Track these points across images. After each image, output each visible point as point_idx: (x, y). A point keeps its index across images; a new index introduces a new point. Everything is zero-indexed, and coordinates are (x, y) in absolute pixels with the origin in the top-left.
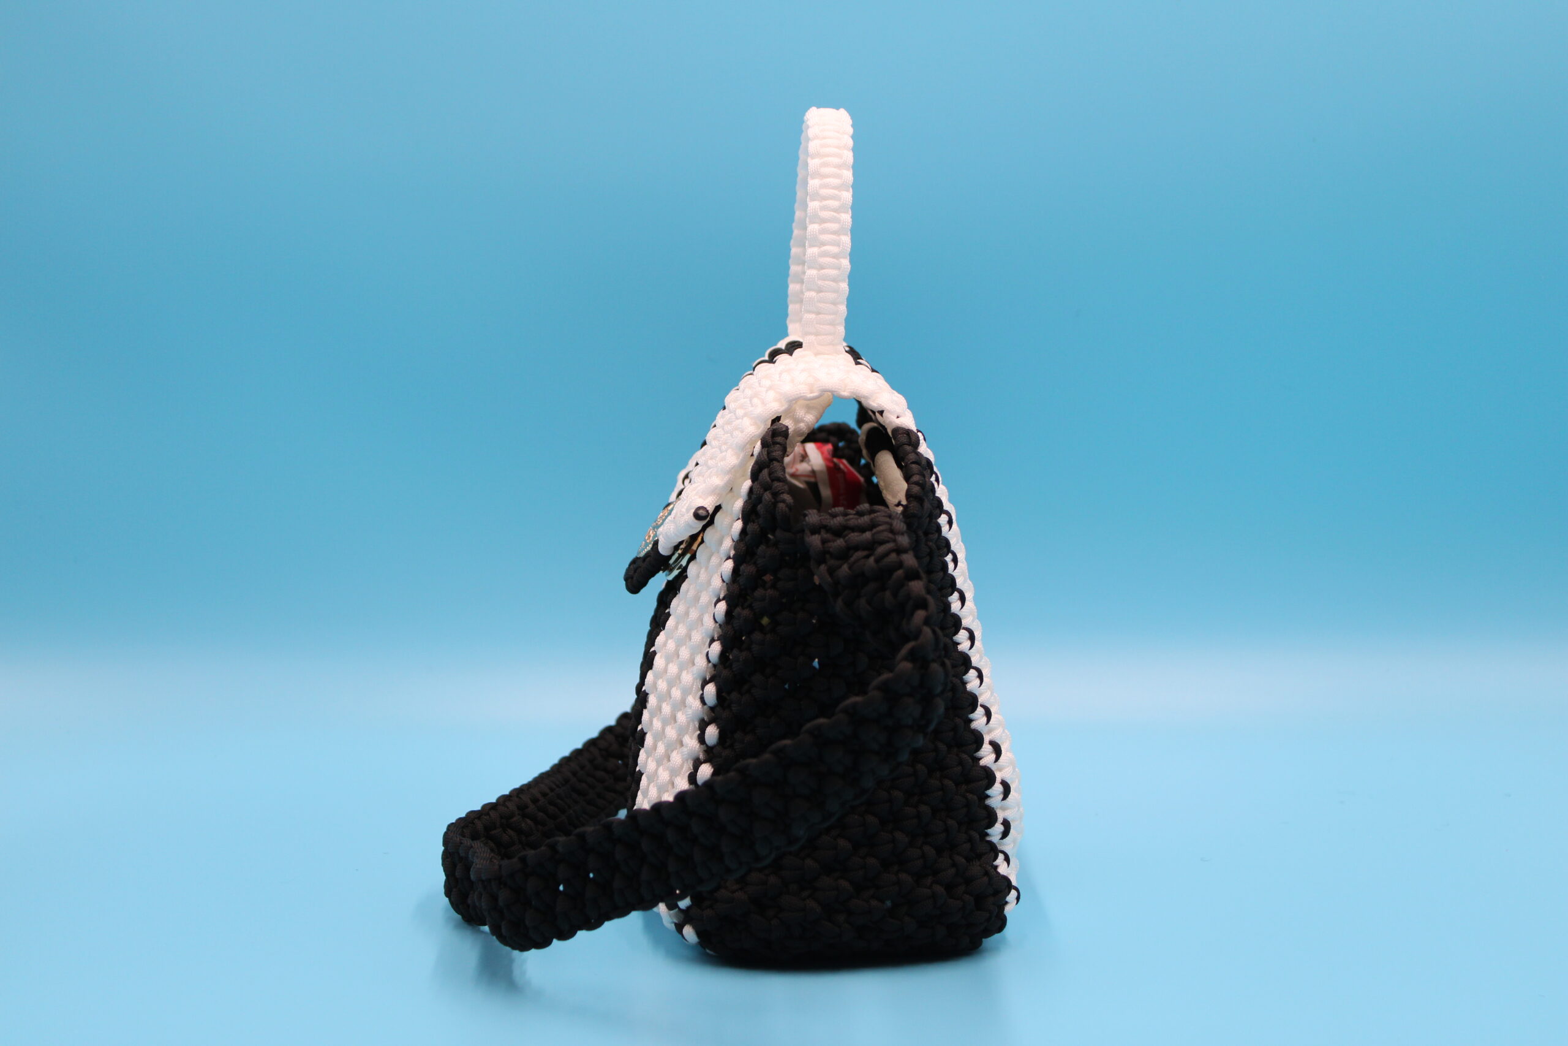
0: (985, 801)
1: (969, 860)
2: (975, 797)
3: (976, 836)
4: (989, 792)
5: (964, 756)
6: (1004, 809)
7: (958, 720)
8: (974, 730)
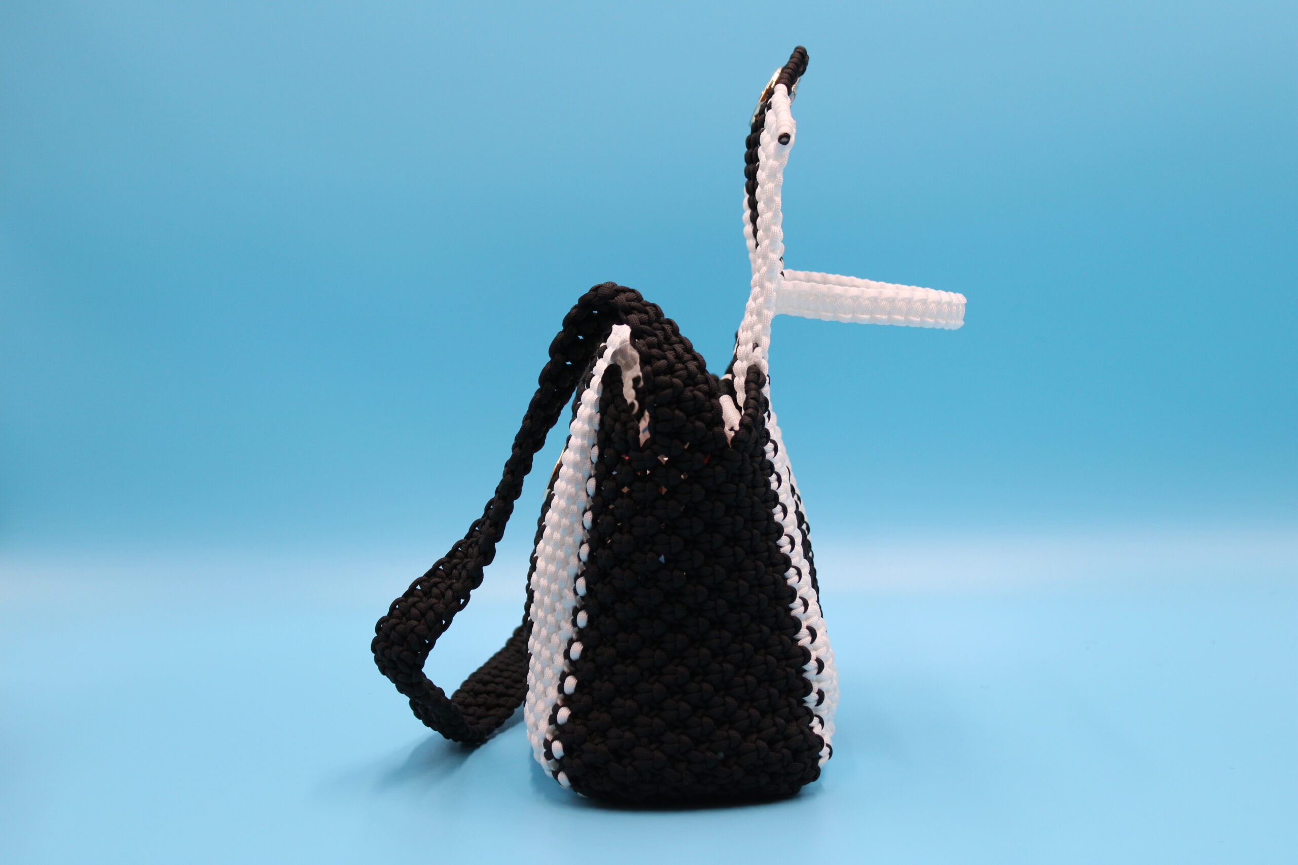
0: (802, 675)
1: (788, 721)
2: (793, 671)
3: (794, 702)
4: (806, 667)
5: (785, 637)
6: (819, 681)
7: (780, 608)
8: (794, 616)
